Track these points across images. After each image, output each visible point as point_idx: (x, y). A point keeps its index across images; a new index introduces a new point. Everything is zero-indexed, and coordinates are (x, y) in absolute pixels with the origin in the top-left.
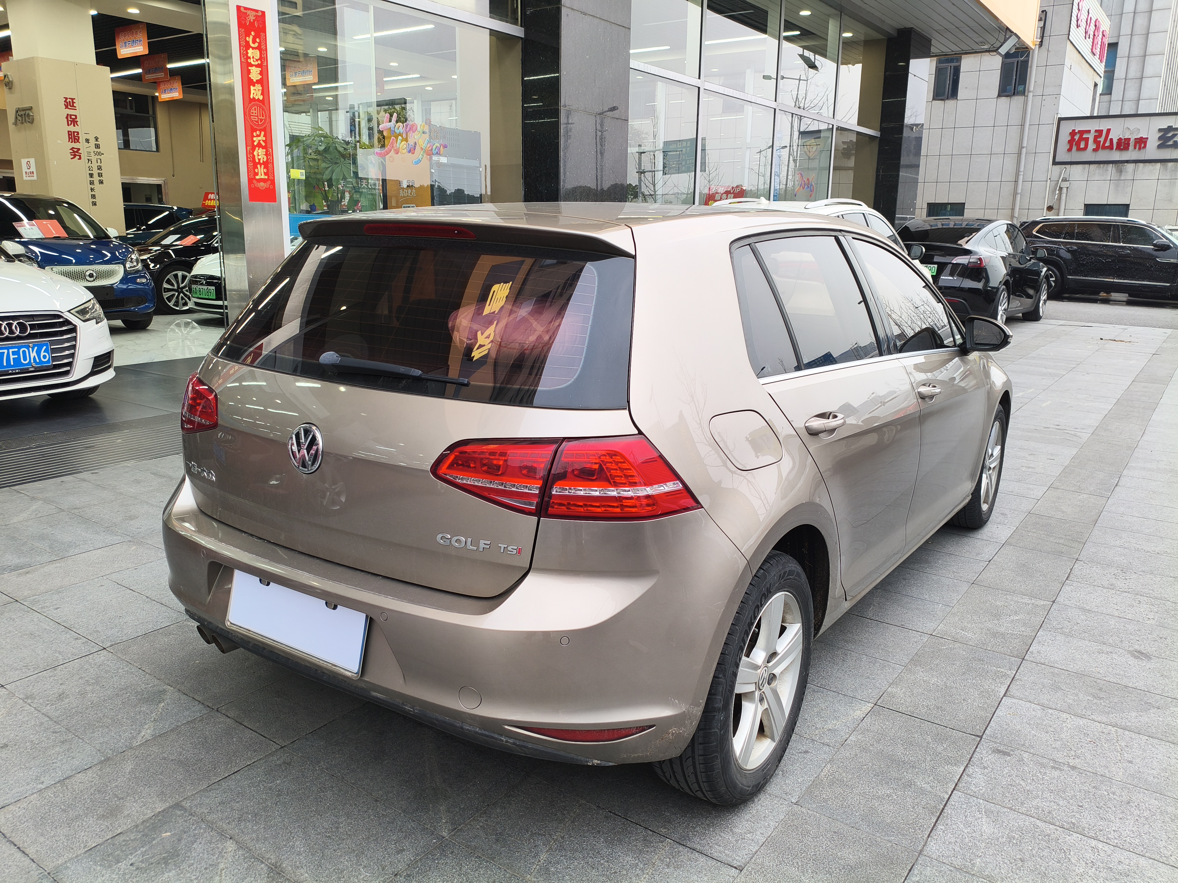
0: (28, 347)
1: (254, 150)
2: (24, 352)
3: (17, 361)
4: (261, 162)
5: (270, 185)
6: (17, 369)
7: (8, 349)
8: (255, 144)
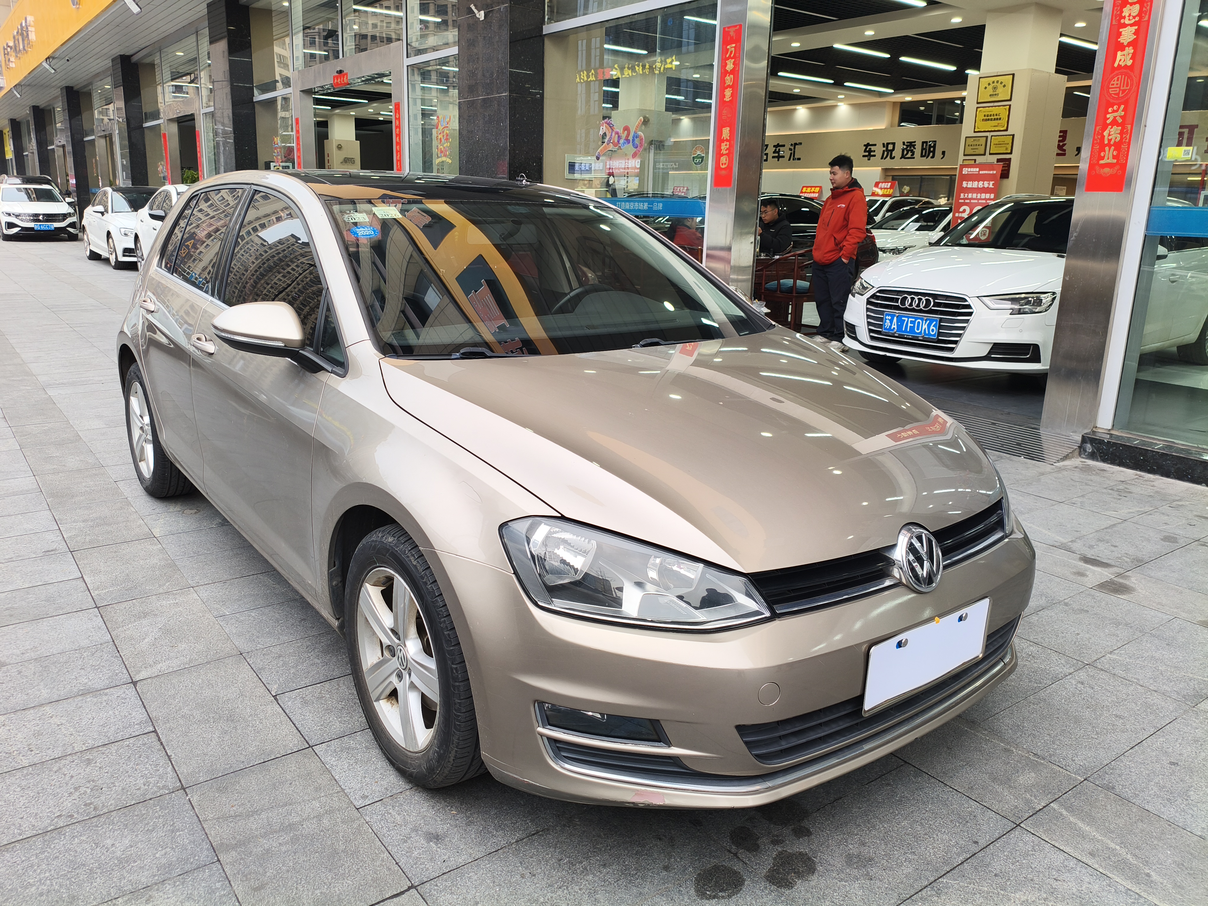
0: (922, 320)
1: (1104, 129)
2: (919, 323)
3: (912, 328)
4: (1112, 142)
5: (1118, 170)
6: (911, 335)
7: (908, 317)
8: (1108, 122)
